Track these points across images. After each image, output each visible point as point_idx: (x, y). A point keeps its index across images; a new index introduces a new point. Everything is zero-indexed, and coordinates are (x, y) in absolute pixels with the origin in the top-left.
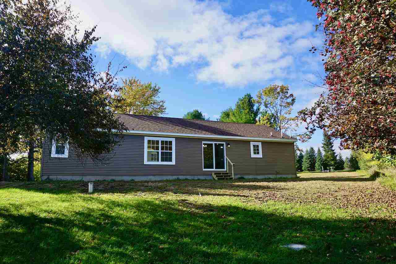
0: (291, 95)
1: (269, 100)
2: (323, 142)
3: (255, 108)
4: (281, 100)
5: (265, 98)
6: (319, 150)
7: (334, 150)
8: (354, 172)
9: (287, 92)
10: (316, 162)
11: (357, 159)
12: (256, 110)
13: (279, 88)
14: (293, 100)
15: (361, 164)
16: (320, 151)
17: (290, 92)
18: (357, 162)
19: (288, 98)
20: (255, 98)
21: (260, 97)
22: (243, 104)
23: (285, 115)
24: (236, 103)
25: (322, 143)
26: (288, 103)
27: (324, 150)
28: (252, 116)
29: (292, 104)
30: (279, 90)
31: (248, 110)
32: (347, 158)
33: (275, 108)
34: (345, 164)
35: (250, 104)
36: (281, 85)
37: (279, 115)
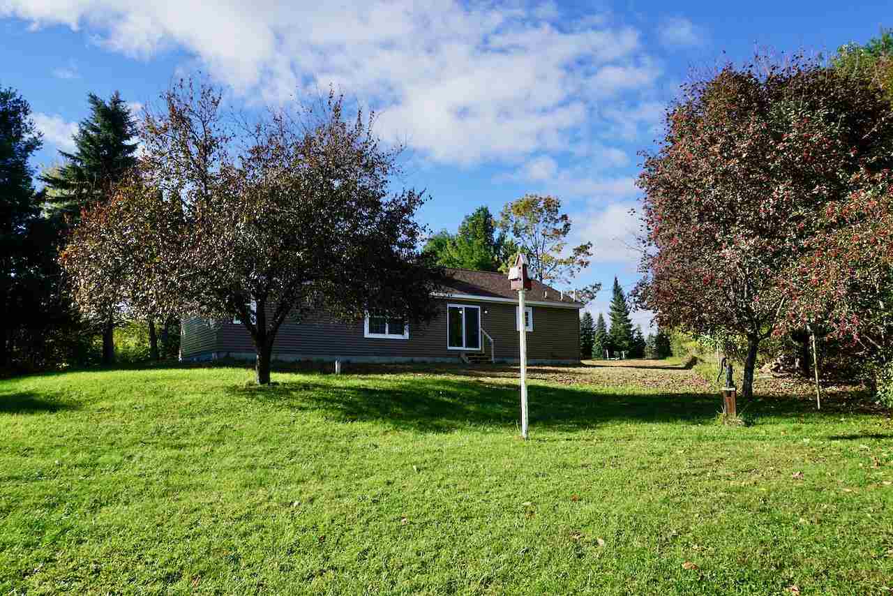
0: (563, 216)
1: (522, 222)
2: (612, 304)
3: (496, 236)
4: (546, 224)
5: (514, 217)
6: (601, 319)
7: (630, 321)
8: (663, 361)
9: (557, 211)
10: (593, 341)
11: (669, 338)
12: (498, 240)
13: (543, 201)
14: (567, 226)
15: (674, 347)
16: (603, 320)
17: (561, 212)
18: (668, 343)
19: (557, 221)
20: (496, 217)
21: (507, 217)
22: (474, 226)
23: (552, 254)
24: (461, 225)
25: (610, 307)
26: (557, 232)
27: (613, 320)
28: (490, 251)
29: (565, 233)
30: (541, 205)
31: (483, 239)
32: (651, 336)
33: (533, 238)
34: (647, 346)
35: (488, 227)
36: (546, 197)
37: (540, 251)
